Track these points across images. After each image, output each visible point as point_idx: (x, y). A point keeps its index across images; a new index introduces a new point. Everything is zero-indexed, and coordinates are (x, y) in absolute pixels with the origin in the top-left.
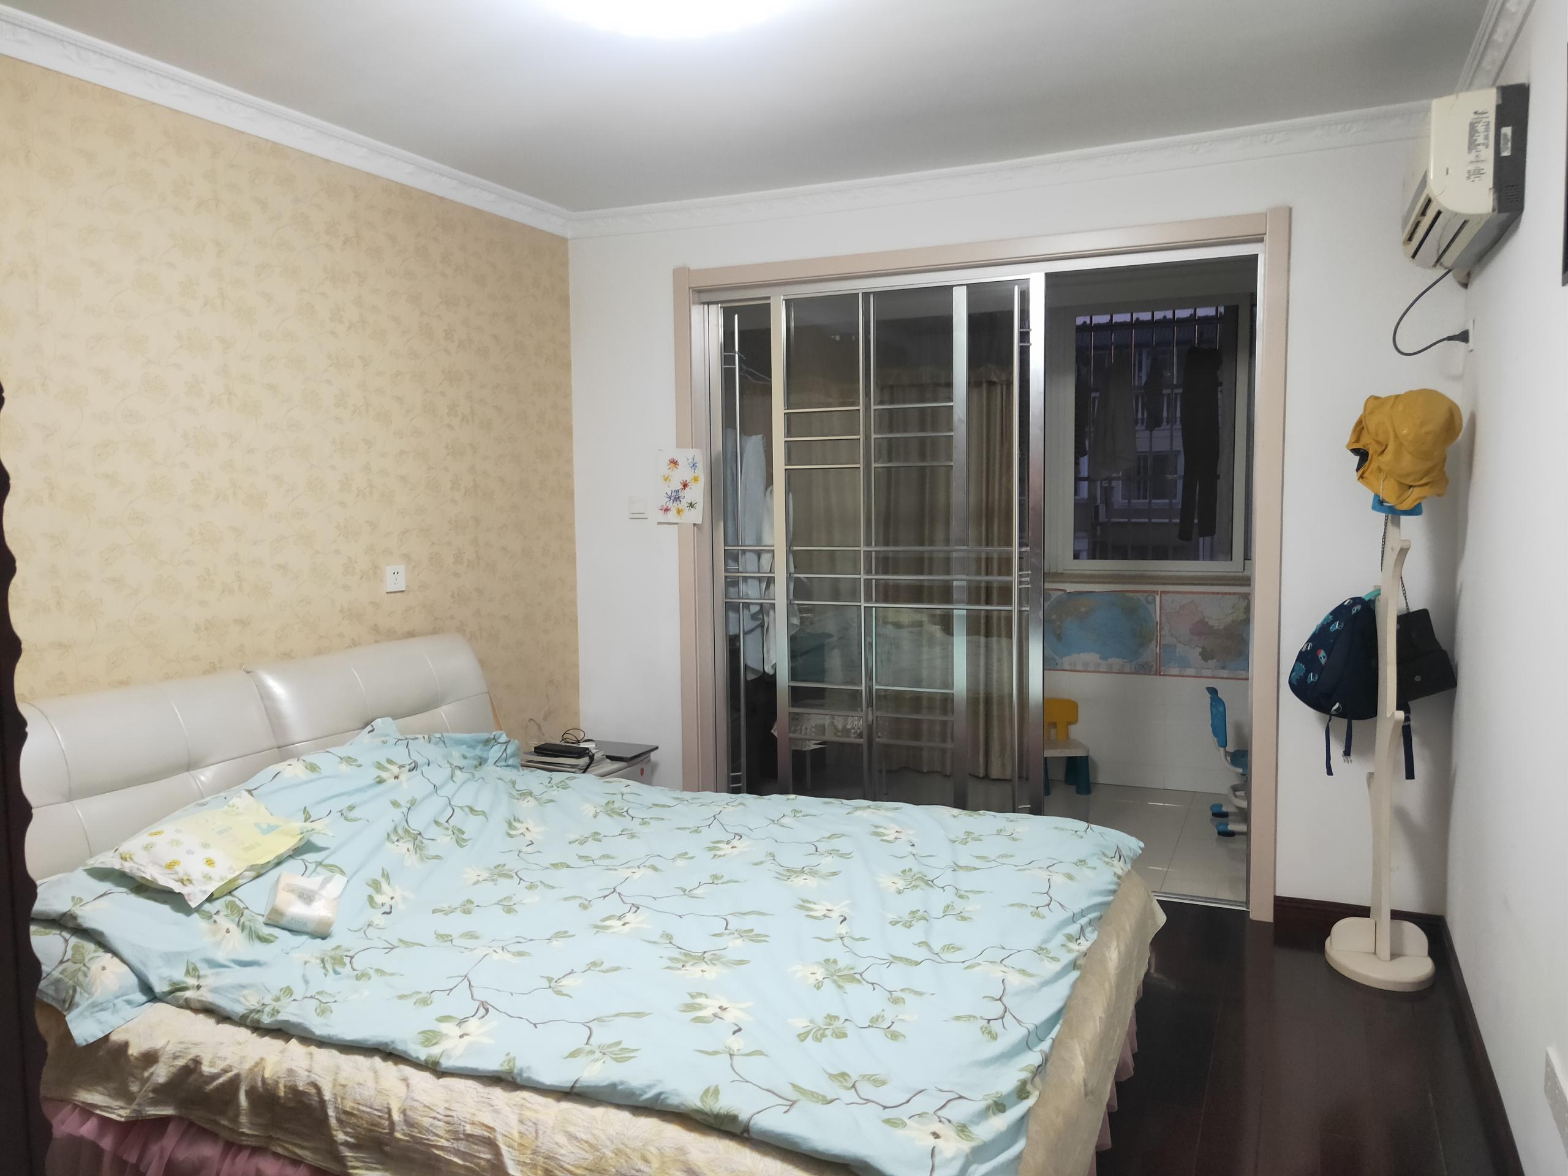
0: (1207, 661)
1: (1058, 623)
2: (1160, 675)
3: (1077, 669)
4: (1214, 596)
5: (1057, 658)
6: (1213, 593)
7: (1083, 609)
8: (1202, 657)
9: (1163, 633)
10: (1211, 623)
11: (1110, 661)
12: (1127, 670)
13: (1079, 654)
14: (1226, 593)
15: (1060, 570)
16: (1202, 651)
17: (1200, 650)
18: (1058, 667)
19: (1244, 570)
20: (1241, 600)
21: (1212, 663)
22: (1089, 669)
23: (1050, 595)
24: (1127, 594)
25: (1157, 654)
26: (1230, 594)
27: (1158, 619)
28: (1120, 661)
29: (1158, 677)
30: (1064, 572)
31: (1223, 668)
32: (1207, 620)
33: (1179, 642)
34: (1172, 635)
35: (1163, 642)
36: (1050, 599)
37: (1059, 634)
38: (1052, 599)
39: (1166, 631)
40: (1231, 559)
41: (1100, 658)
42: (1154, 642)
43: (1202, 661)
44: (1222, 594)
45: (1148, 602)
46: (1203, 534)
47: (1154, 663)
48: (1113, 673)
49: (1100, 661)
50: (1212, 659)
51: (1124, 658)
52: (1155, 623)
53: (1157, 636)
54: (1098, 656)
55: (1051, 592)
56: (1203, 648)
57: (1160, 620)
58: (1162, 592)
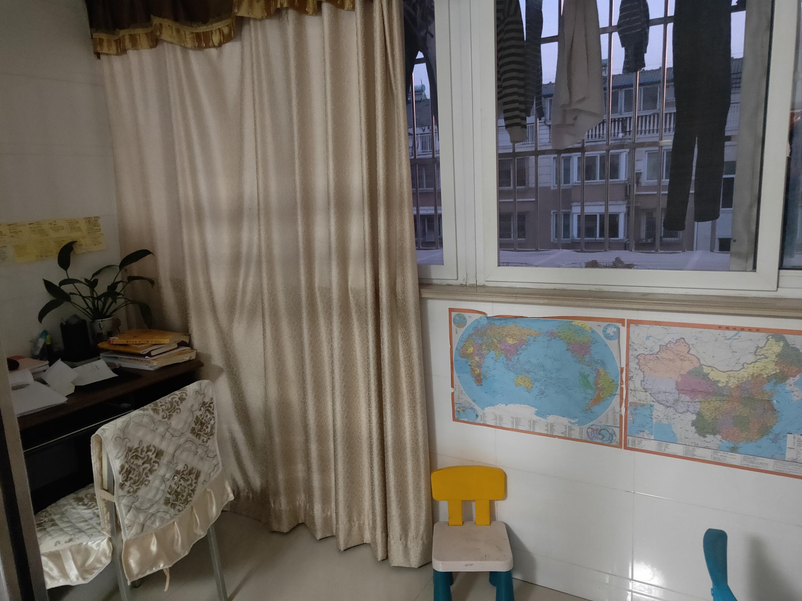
0: (705, 437)
1: (477, 359)
2: (626, 448)
3: (504, 426)
4: (719, 331)
5: (476, 407)
6: (720, 327)
7: (510, 341)
8: (696, 428)
9: (631, 386)
10: (713, 375)
11: (552, 419)
12: (576, 434)
13: (506, 405)
14: (743, 329)
15: (480, 282)
16: (697, 419)
17: (694, 417)
18: (479, 420)
19: (778, 287)
20: (772, 341)
21: (714, 440)
22: (520, 428)
23: (465, 319)
24: (576, 322)
25: (621, 416)
26: (750, 330)
27: (624, 365)
28: (565, 421)
29: (623, 451)
30: (487, 284)
31: (734, 450)
32: (706, 370)
33: (658, 402)
34: (646, 390)
35: (631, 400)
36: (465, 325)
37: (479, 375)
38: (468, 325)
39: (636, 383)
40: (754, 268)
41: (537, 414)
42: (617, 399)
43: (697, 435)
44: (735, 329)
45: (609, 337)
46: (700, 217)
47: (617, 430)
48: (555, 436)
49: (536, 418)
50: (714, 434)
51: (569, 416)
52: (619, 369)
53: (622, 389)
54: (534, 410)
55: (466, 315)
56: (699, 414)
57: (627, 365)
58: (630, 322)
